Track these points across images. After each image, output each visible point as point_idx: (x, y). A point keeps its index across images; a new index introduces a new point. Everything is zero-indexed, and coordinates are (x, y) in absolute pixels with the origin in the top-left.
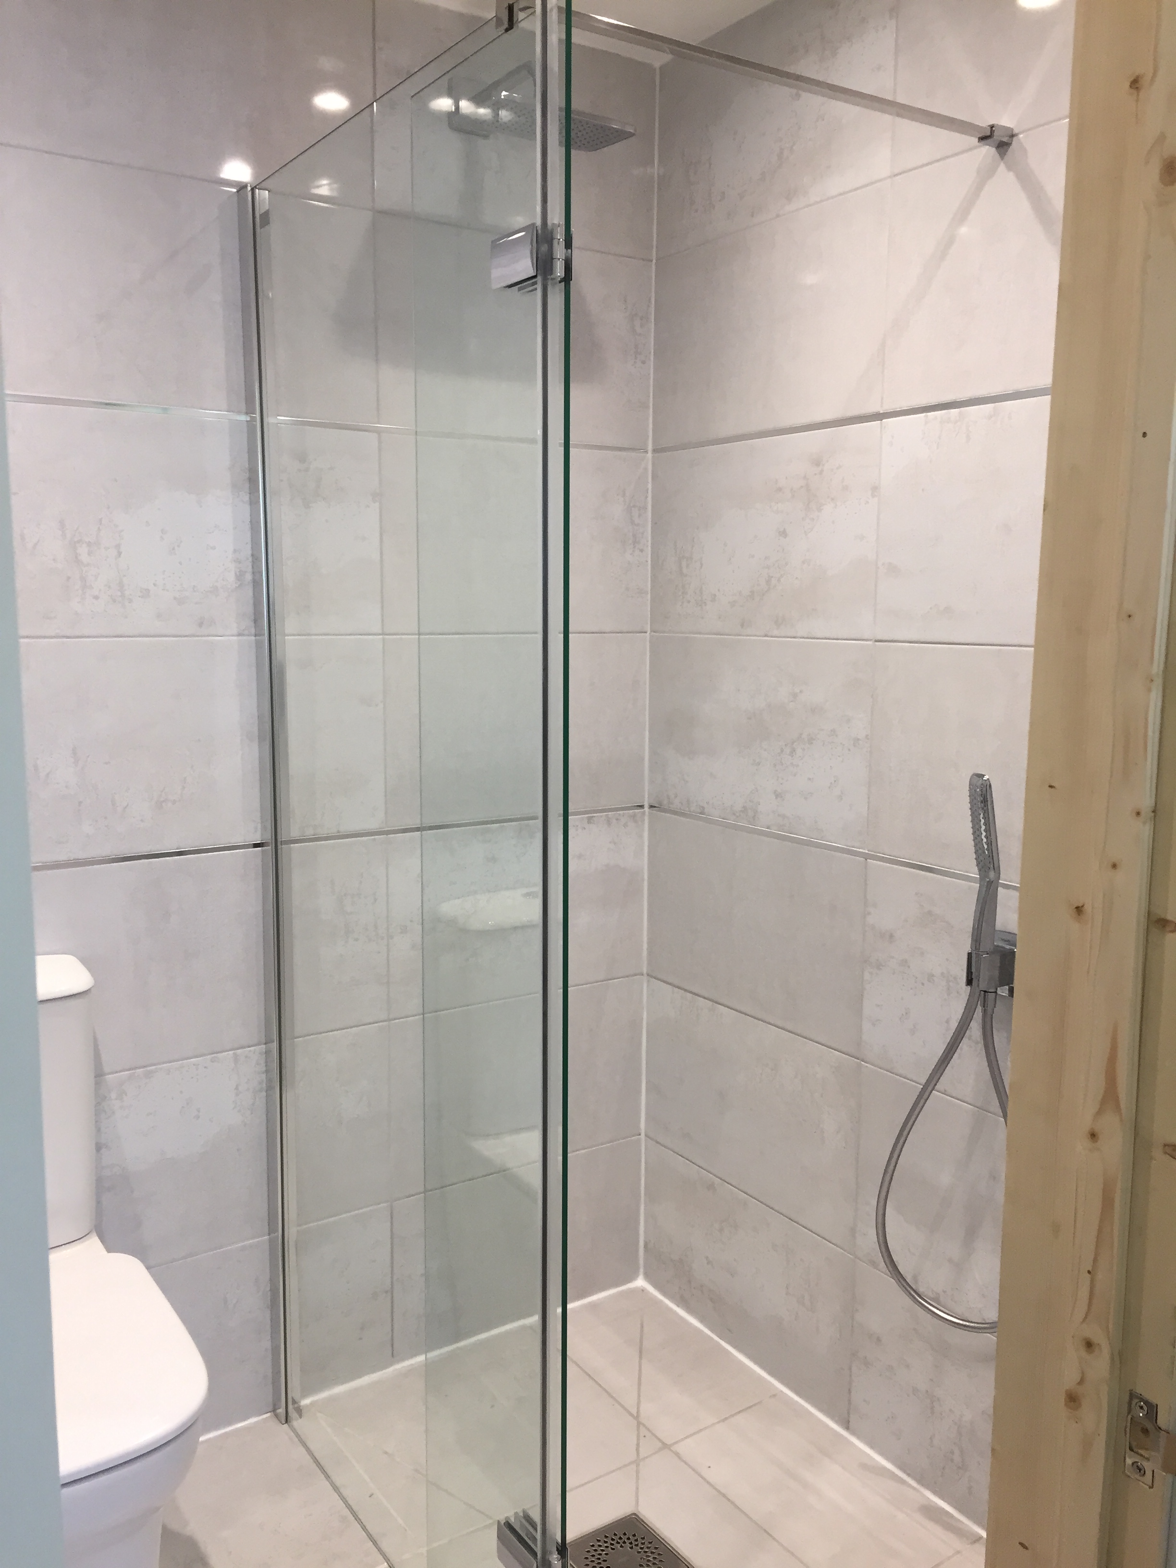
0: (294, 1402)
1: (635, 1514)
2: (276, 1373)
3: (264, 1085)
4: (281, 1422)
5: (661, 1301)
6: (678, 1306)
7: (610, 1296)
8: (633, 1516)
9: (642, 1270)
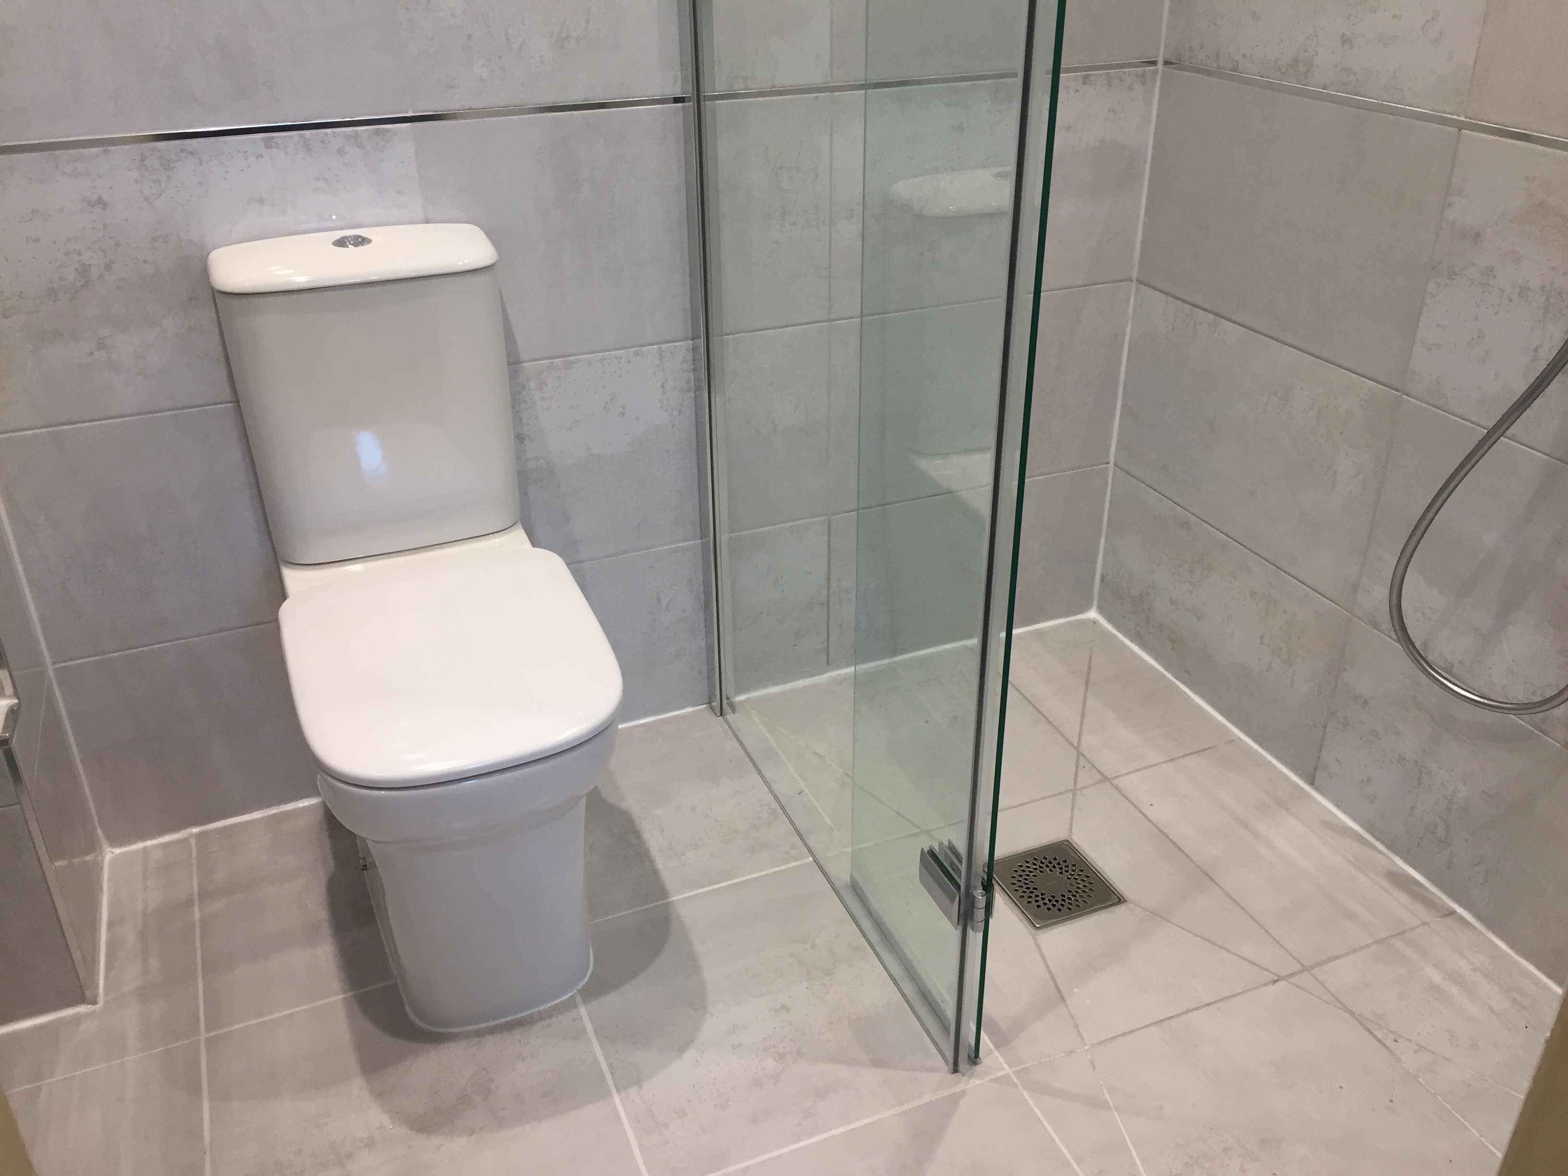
0: (728, 698)
1: (1067, 841)
2: (711, 670)
3: (692, 385)
4: (716, 714)
5: (1114, 636)
6: (1132, 642)
7: (1060, 625)
8: (1066, 843)
9: (1095, 603)
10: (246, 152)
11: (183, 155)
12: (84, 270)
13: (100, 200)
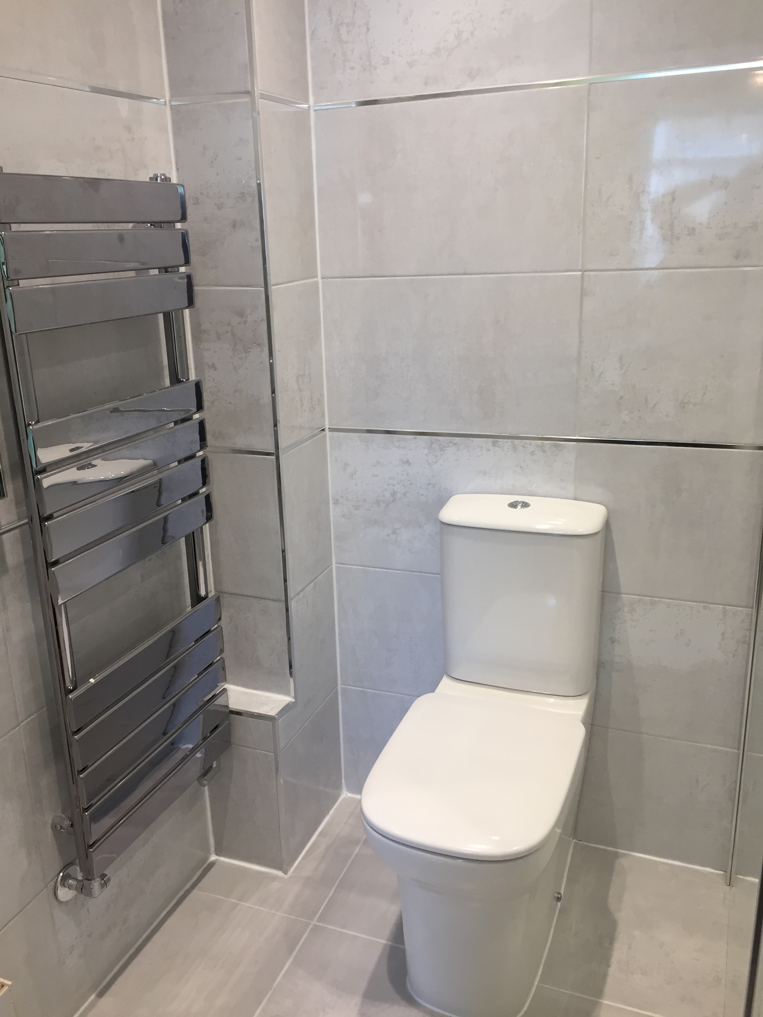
4: (725, 882)
10: (482, 447)
11: (451, 444)
12: (394, 494)
13: (408, 462)
